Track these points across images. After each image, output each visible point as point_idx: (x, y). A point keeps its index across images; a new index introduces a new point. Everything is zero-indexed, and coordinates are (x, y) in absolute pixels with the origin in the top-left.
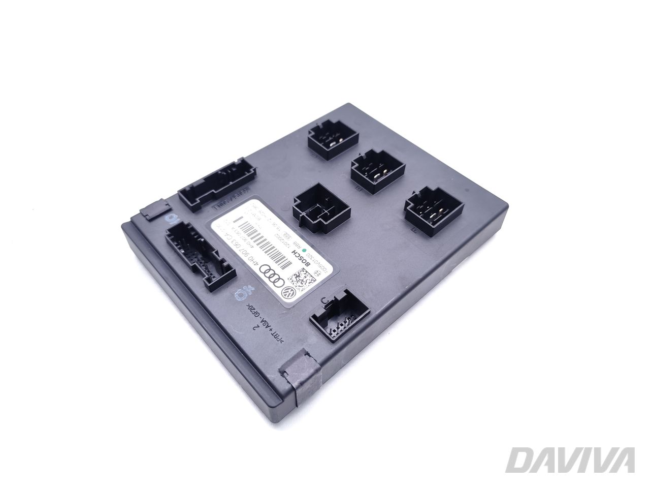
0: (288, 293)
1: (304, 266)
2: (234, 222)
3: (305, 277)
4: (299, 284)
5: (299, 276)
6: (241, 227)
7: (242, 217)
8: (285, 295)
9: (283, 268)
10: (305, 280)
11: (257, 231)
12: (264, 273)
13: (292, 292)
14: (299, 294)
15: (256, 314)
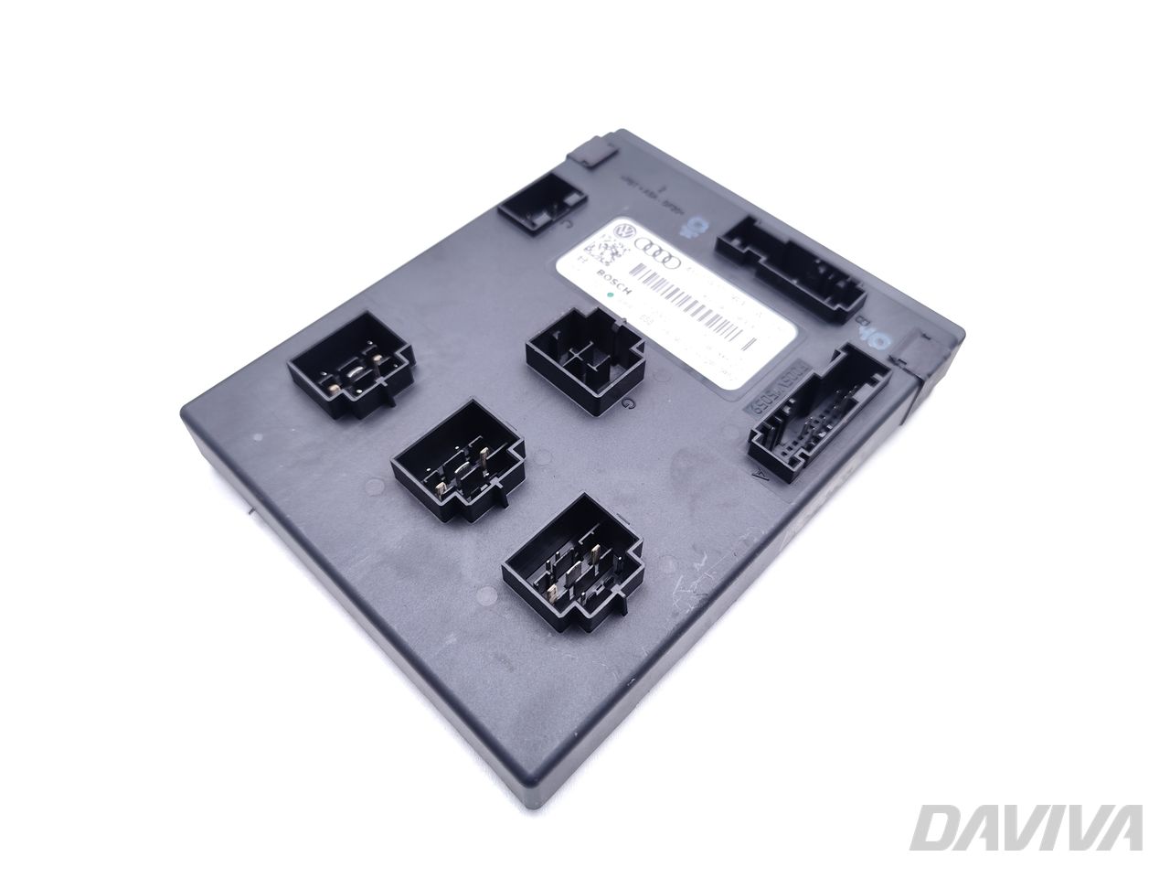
0: (626, 230)
1: (608, 270)
2: (754, 340)
3: (602, 254)
4: (610, 244)
5: (613, 254)
6: (737, 331)
7: (745, 348)
8: (630, 228)
9: (640, 267)
10: (602, 250)
11: (707, 324)
12: (670, 256)
13: (620, 232)
14: (609, 230)
15: (667, 204)
